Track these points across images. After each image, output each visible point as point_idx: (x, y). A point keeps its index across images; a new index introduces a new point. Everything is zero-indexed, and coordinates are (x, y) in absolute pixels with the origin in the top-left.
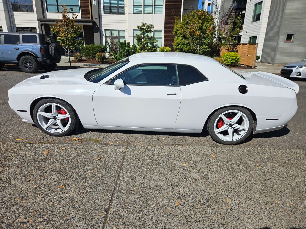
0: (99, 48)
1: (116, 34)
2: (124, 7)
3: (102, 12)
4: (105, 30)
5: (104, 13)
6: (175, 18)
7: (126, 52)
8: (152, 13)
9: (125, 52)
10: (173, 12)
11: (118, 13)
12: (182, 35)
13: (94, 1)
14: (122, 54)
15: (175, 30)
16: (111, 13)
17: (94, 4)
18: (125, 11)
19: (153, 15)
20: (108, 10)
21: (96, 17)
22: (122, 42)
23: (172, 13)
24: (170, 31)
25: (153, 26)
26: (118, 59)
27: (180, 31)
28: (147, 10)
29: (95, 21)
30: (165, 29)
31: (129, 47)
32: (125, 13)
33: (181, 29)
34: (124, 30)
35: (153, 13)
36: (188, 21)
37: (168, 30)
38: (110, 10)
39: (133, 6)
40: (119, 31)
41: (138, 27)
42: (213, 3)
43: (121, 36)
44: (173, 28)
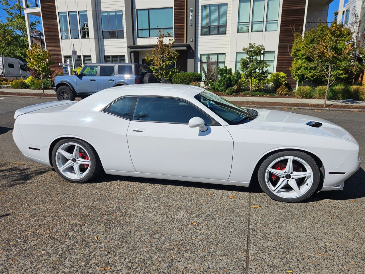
0: (193, 76)
1: (214, 59)
2: (226, 26)
3: (200, 33)
4: (201, 54)
5: (201, 35)
6: (294, 35)
7: (227, 81)
8: (262, 31)
9: (225, 81)
10: (291, 27)
11: (218, 33)
12: (304, 57)
13: (190, 22)
14: (221, 83)
15: (293, 50)
16: (209, 34)
17: (190, 25)
18: (227, 30)
19: (264, 32)
20: (206, 30)
21: (192, 39)
22: (223, 68)
23: (291, 28)
24: (287, 52)
25: (264, 47)
26: (215, 89)
27: (301, 52)
28: (256, 27)
29: (190, 45)
30: (278, 49)
31: (231, 74)
32: (227, 33)
33: (303, 49)
34: (225, 54)
35: (264, 30)
36: (313, 39)
37: (284, 51)
38: (208, 31)
39: (237, 24)
40: (218, 54)
41: (244, 49)
42: (349, 10)
43: (220, 60)
44: (291, 48)
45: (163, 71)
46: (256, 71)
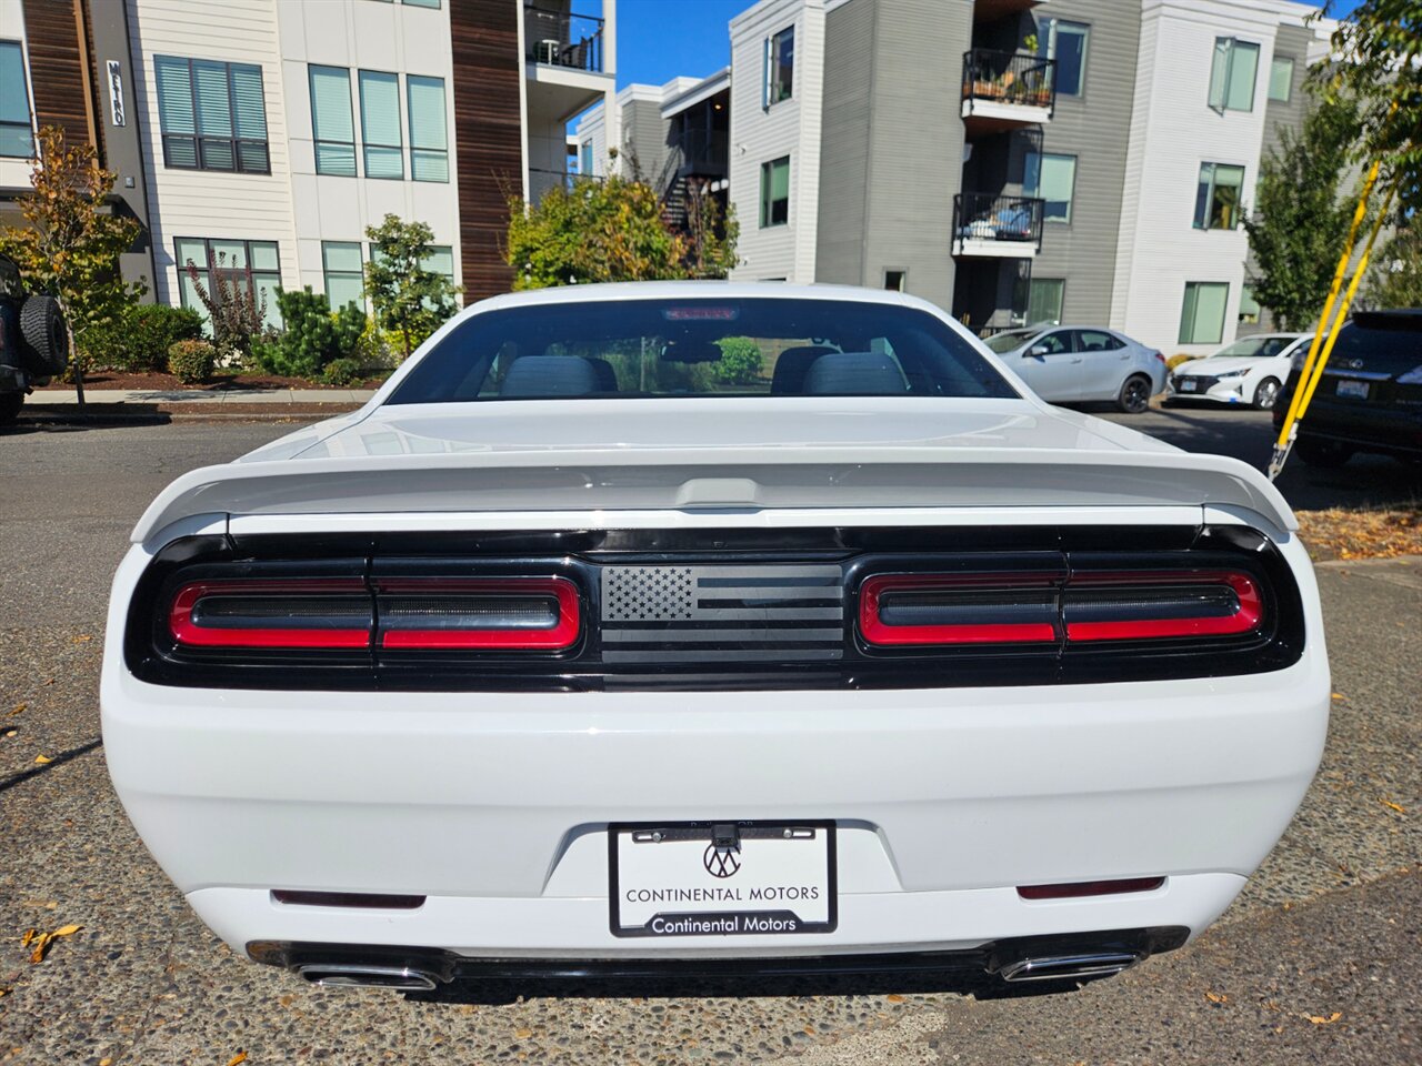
0: (169, 319)
1: (232, 259)
2: (267, 144)
3: (159, 158)
4: (174, 238)
5: (168, 165)
6: (506, 203)
7: (321, 337)
8: (402, 178)
9: (314, 337)
10: (497, 178)
11: (239, 167)
12: (551, 270)
13: (114, 112)
14: (300, 345)
15: (513, 248)
16: (201, 165)
17: (115, 123)
18: (272, 160)
19: (408, 183)
20: (190, 152)
21: (128, 179)
22: (296, 293)
23: (494, 181)
24: (495, 253)
25: (431, 231)
26: (275, 366)
27: (540, 254)
28: (379, 163)
29: (123, 200)
30: (462, 242)
31: (325, 312)
32: (272, 170)
33: (546, 244)
34: (275, 244)
35: (408, 176)
36: (571, 218)
37: (477, 248)
38: (197, 153)
39: (312, 143)
40: (248, 245)
41: (370, 232)
42: (589, 143)
43: (258, 266)
44: (504, 240)
45: (80, 292)
46: (421, 307)
